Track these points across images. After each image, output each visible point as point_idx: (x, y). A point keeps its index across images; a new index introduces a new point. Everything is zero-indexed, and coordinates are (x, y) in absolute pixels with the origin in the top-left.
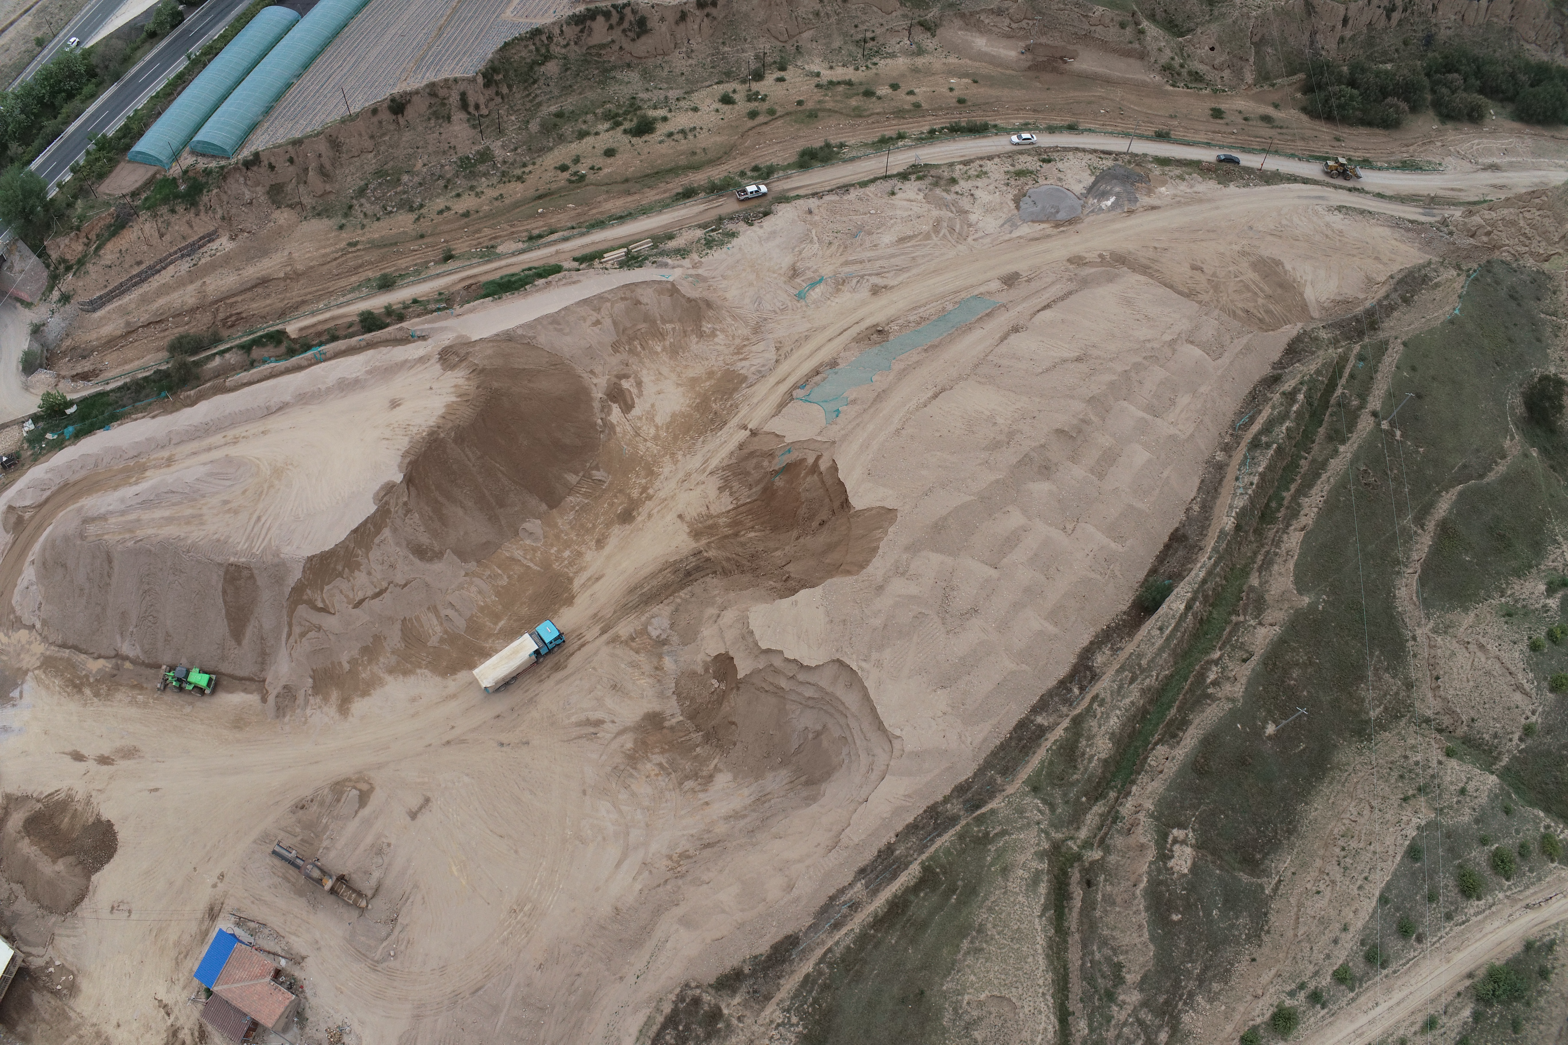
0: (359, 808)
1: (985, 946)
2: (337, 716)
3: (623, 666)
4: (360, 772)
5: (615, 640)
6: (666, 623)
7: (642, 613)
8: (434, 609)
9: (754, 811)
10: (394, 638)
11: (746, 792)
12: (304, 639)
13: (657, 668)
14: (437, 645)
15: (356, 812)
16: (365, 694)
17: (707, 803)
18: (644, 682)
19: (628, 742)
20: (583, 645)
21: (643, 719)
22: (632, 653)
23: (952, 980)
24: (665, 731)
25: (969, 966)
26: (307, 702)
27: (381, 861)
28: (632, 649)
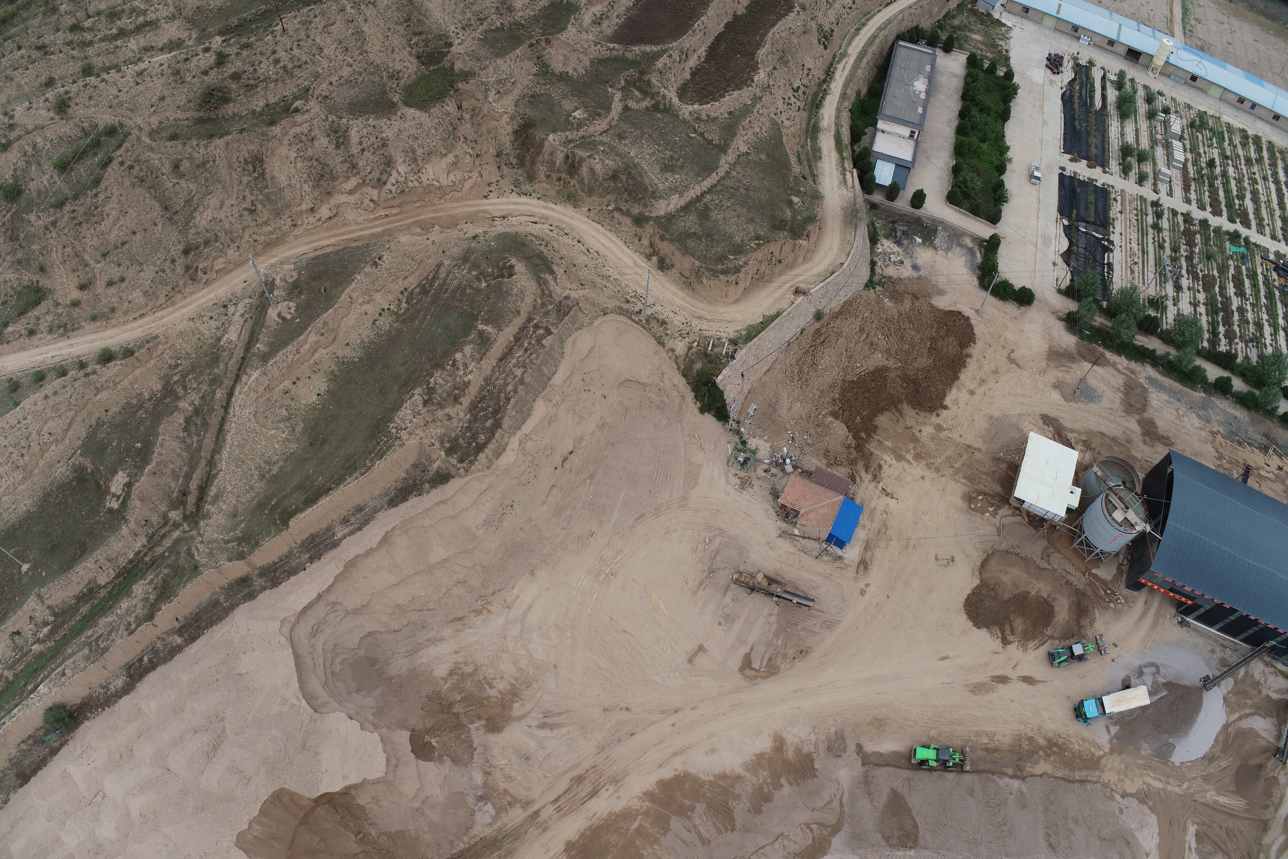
0: (750, 653)
1: (263, 465)
2: (785, 735)
3: (519, 778)
4: (754, 684)
5: (526, 804)
6: (478, 817)
7: (500, 830)
8: (705, 842)
9: (420, 644)
10: (740, 810)
11: (424, 660)
12: (828, 799)
13: (489, 774)
14: (698, 805)
15: (752, 649)
16: (761, 756)
17: (456, 652)
18: (501, 762)
19: (517, 709)
20: (556, 800)
21: (504, 727)
22: (511, 790)
23: (290, 448)
24: (485, 717)
25: (277, 454)
26: (816, 746)
27: (725, 610)
28: (511, 795)
